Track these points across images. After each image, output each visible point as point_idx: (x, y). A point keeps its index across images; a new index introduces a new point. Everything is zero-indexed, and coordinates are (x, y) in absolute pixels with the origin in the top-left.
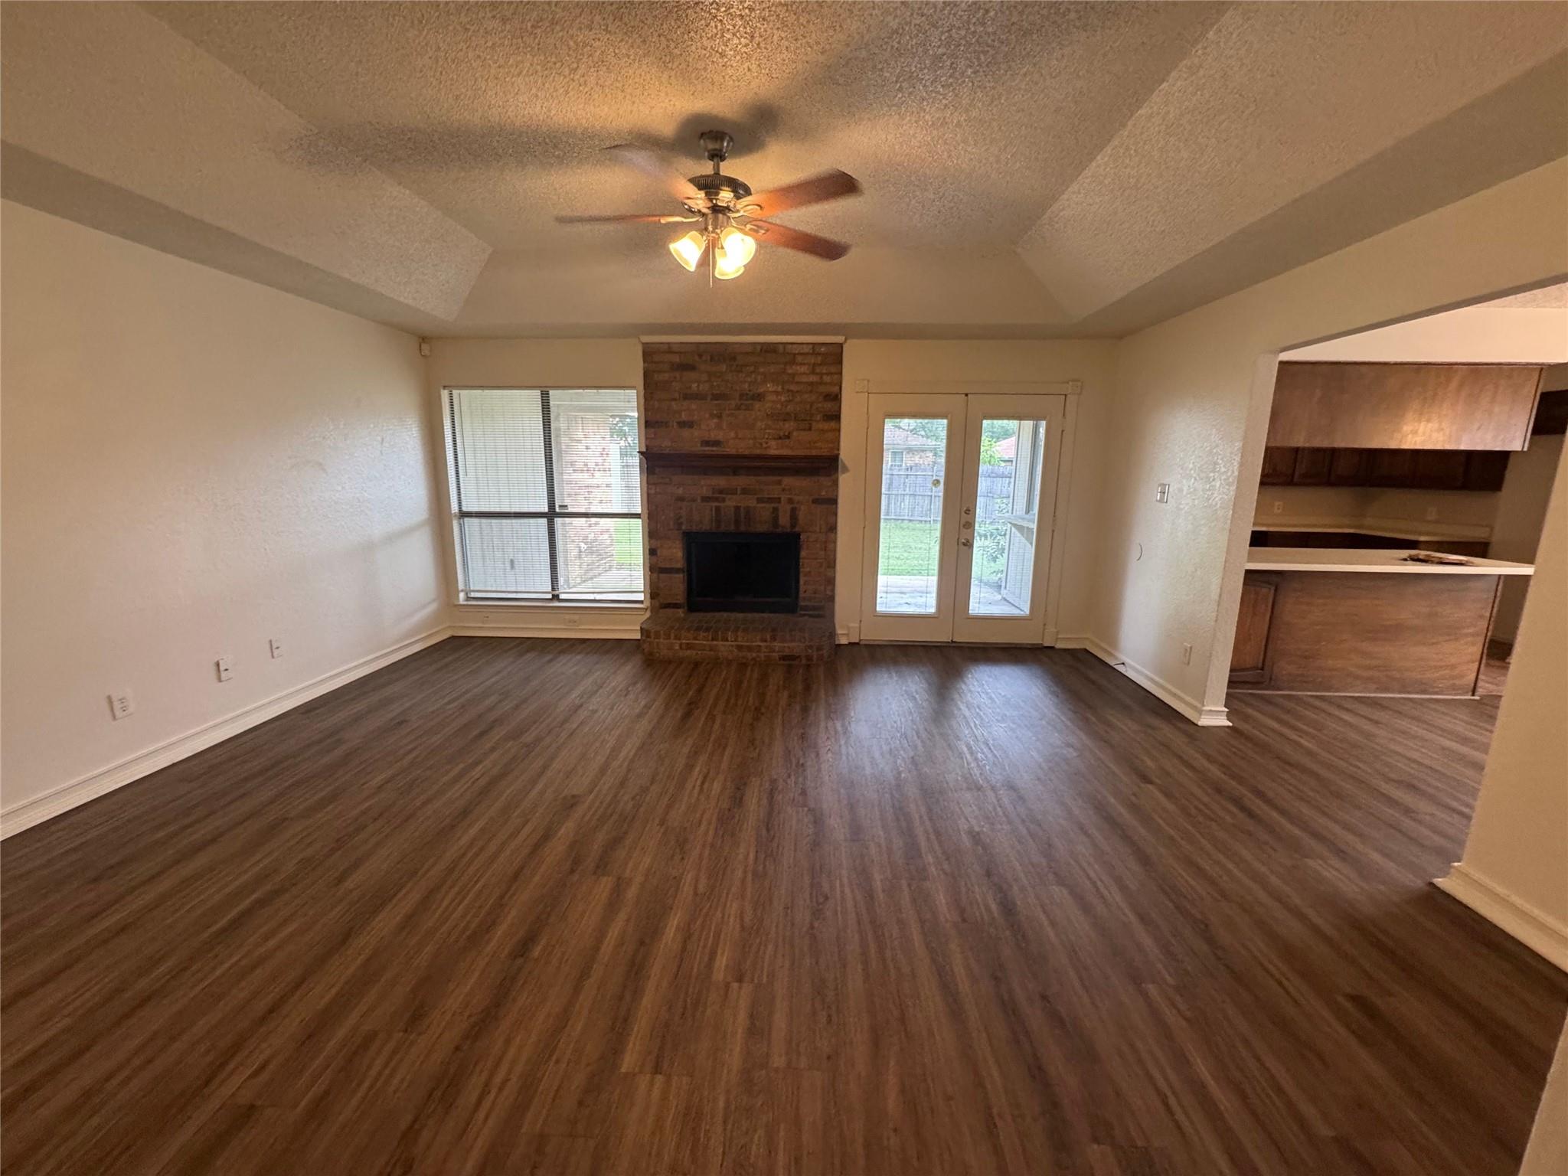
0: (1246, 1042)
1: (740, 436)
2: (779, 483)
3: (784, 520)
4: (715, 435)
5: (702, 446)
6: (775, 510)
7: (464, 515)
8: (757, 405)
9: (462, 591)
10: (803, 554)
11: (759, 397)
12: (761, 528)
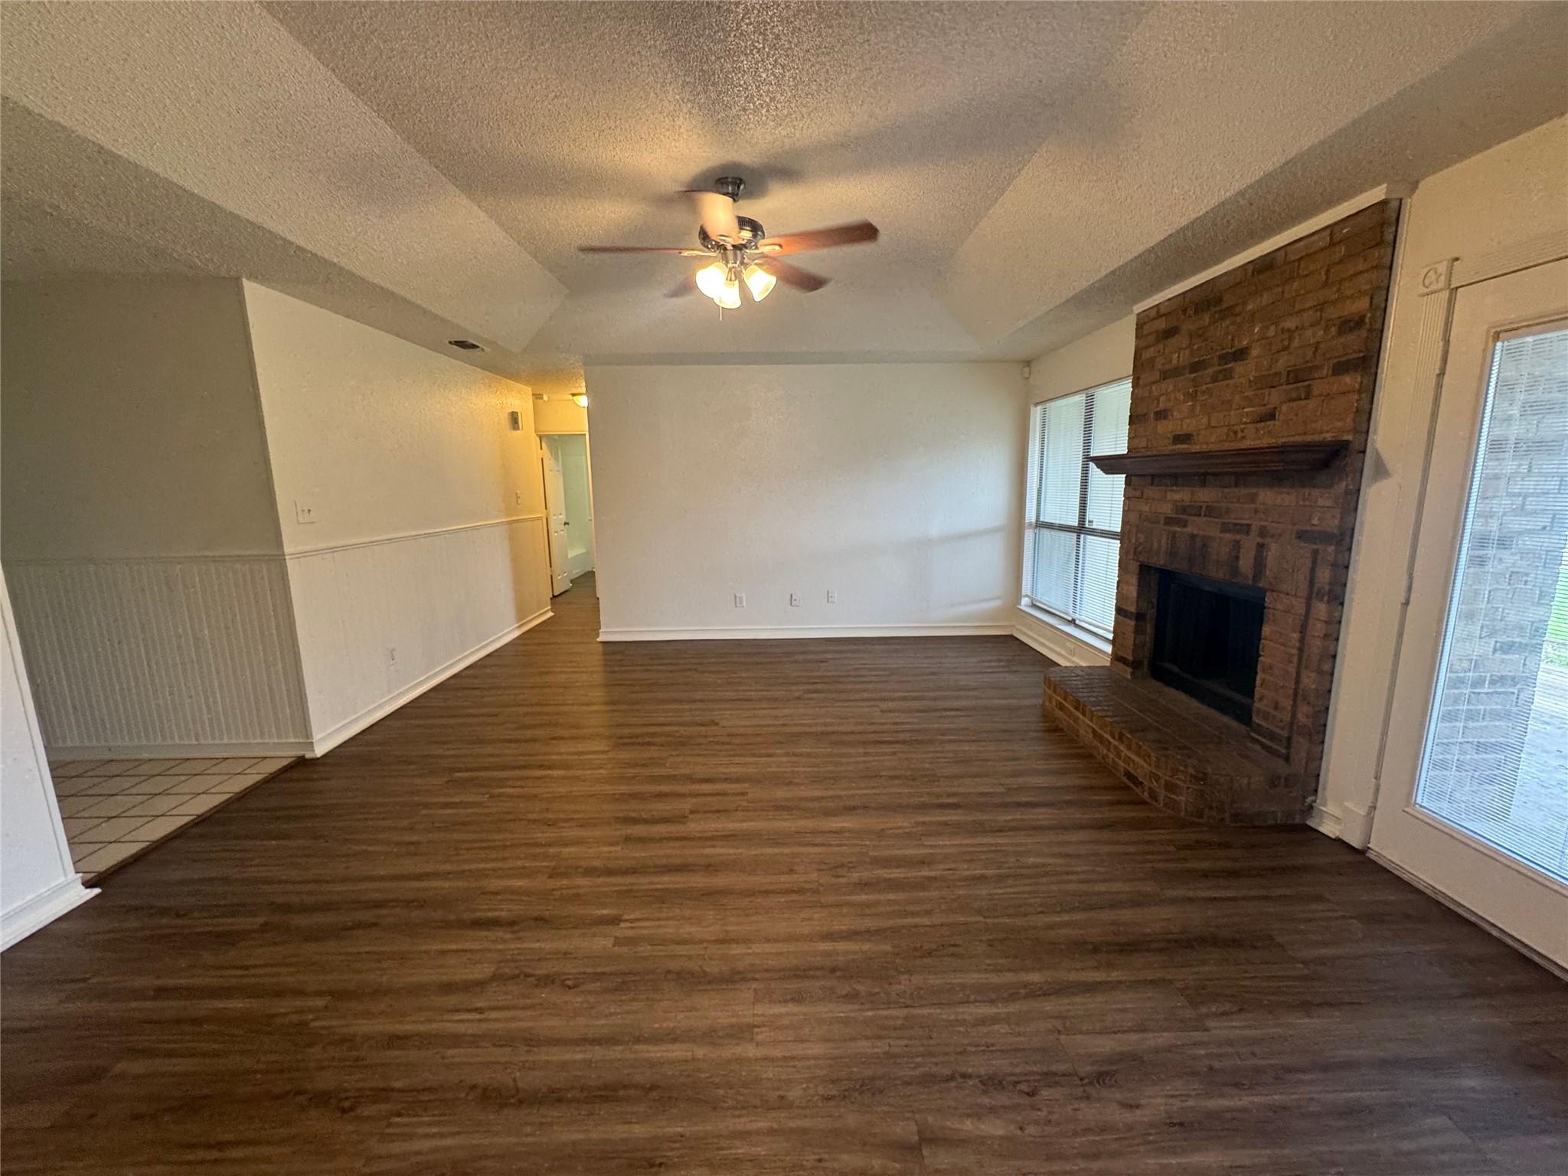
0: (216, 1054)
1: (1213, 425)
2: (1253, 499)
3: (1246, 564)
4: (1188, 426)
5: (1174, 443)
6: (1237, 545)
7: (1041, 525)
8: (1239, 368)
9: (1026, 596)
10: (1266, 630)
11: (1240, 355)
12: (1217, 573)
